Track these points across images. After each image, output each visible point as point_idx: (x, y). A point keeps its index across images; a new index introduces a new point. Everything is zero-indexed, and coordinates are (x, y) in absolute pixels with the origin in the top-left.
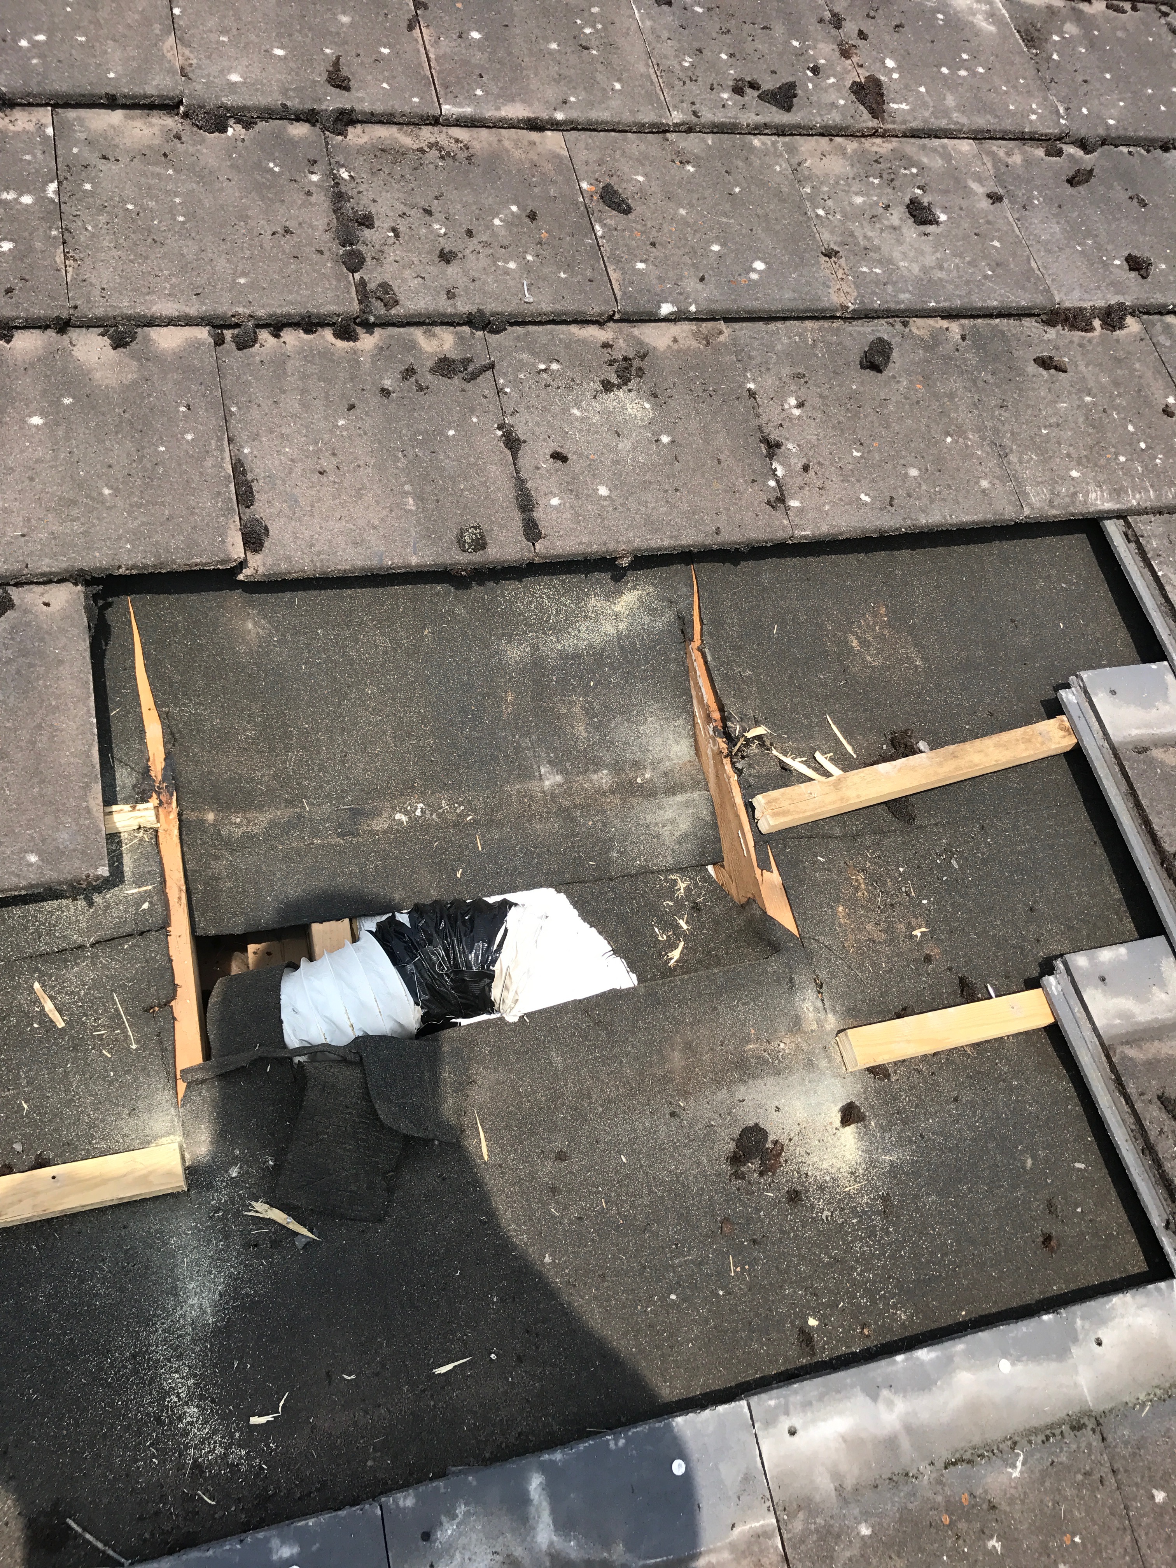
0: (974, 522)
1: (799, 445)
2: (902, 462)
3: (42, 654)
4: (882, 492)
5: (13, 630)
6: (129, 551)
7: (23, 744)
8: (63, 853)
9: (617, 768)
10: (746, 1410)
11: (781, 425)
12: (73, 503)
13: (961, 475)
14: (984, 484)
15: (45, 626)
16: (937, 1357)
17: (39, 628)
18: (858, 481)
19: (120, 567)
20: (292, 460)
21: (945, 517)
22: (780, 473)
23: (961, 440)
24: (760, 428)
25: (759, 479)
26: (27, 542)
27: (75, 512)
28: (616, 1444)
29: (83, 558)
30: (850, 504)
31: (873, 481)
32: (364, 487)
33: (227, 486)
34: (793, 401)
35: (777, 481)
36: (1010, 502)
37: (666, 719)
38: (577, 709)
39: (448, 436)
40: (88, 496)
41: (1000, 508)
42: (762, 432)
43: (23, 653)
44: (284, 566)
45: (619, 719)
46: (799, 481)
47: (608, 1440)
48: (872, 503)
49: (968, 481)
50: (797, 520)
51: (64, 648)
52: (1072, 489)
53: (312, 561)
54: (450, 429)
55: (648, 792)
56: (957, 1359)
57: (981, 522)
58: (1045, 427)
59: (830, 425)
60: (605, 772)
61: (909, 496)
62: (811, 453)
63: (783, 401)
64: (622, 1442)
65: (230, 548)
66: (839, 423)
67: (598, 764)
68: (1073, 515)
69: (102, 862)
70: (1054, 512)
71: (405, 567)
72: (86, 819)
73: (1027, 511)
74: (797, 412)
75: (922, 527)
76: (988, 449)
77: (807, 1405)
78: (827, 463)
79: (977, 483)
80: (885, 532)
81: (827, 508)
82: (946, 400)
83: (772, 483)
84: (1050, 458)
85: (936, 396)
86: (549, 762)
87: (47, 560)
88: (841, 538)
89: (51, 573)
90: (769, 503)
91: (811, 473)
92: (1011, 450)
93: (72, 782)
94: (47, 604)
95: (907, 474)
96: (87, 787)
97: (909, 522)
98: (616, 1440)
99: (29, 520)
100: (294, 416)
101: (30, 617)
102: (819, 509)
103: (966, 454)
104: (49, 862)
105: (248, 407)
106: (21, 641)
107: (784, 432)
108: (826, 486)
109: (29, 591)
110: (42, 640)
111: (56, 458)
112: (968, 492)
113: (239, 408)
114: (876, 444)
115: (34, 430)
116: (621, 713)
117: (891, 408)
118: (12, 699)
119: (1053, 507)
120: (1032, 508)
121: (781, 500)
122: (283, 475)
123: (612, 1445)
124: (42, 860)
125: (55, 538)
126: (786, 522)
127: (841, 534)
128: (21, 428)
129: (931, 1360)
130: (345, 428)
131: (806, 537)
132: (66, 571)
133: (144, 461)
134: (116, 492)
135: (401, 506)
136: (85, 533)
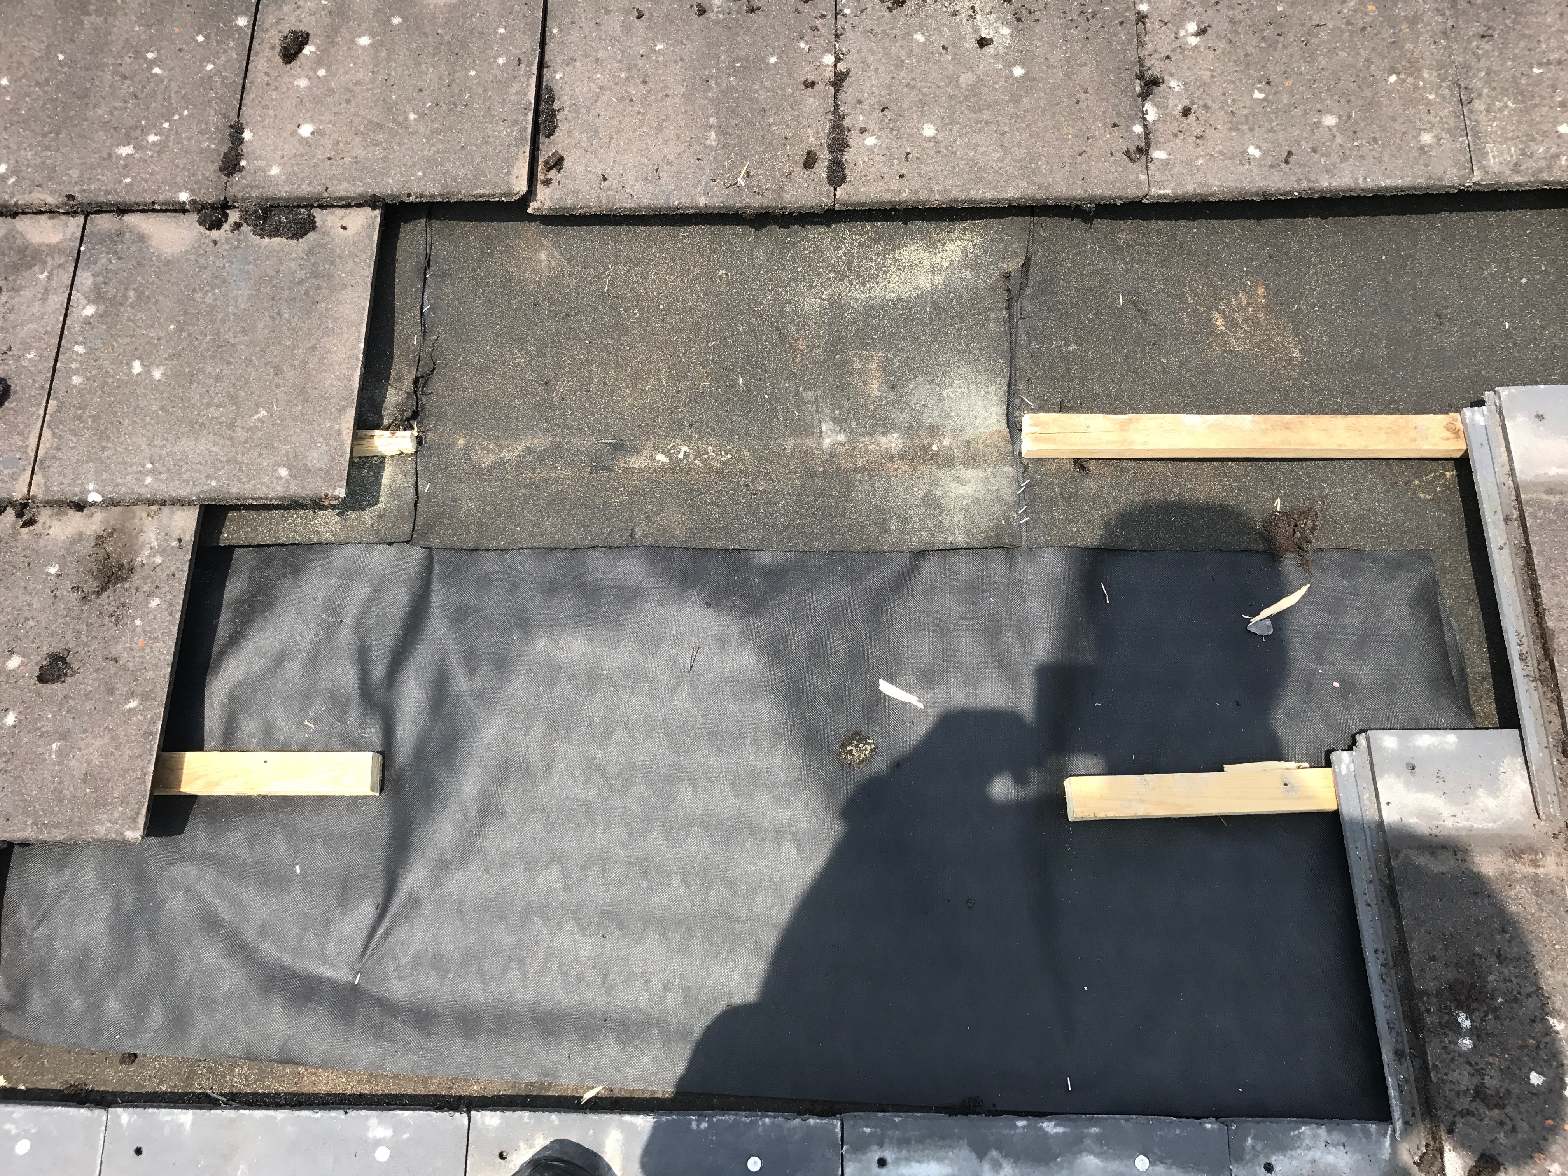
0: (1396, 188)
1: (1185, 84)
2: (1319, 107)
3: (329, 277)
4: (1280, 145)
5: (310, 252)
6: (420, 179)
7: (297, 363)
8: (309, 470)
9: (910, 432)
10: (838, 1130)
11: (1168, 58)
12: (381, 127)
13: (1396, 126)
14: (1427, 138)
15: (338, 250)
16: (1064, 1133)
17: (333, 250)
18: (1251, 130)
19: (409, 195)
20: (601, 88)
21: (1357, 179)
22: (1151, 117)
23: (1410, 80)
24: (1141, 61)
25: (1122, 123)
26: (332, 165)
27: (380, 137)
28: (698, 1126)
29: (377, 183)
30: (1232, 158)
31: (1272, 130)
32: (667, 119)
33: (526, 114)
34: (1192, 27)
35: (1145, 127)
36: (1456, 163)
37: (977, 383)
38: (873, 365)
39: (768, 64)
40: (395, 121)
41: (1439, 172)
42: (1142, 65)
43: (315, 275)
44: (570, 201)
45: (920, 380)
46: (1174, 127)
47: (691, 1120)
48: (1262, 158)
49: (1404, 133)
50: (1158, 176)
51: (350, 273)
52: (1554, 150)
53: (598, 197)
54: (772, 55)
55: (945, 460)
56: (1088, 1141)
57: (1408, 188)
58: (1540, 65)
59: (1234, 58)
60: (896, 435)
61: (1314, 150)
62: (1198, 93)
63: (1181, 26)
64: (704, 1125)
65: (514, 181)
66: (1246, 55)
67: (888, 426)
68: (1546, 183)
69: (341, 483)
70: (1518, 179)
71: (692, 208)
72: (336, 441)
73: (1477, 176)
74: (1193, 41)
75: (1323, 191)
76: (1446, 92)
77: (902, 1143)
78: (1215, 106)
79: (1415, 137)
80: (1271, 195)
81: (1200, 162)
82: (1404, 26)
83: (1138, 129)
84: (1536, 105)
85: (1392, 22)
86: (834, 420)
87: (345, 185)
88: (1213, 200)
89: (348, 198)
90: (1127, 153)
91: (1192, 117)
92: (1480, 95)
93: (330, 403)
94: (344, 228)
95: (1320, 122)
96: (342, 410)
97: (1305, 185)
98: (699, 1122)
99: (337, 143)
100: (614, 40)
101: (327, 239)
102: (1189, 163)
103: (1412, 99)
104: (295, 477)
105: (569, 29)
106: (316, 263)
107: (1170, 66)
108: (1207, 134)
109: (332, 214)
110: (333, 263)
111: (373, 81)
112: (1400, 148)
113: (560, 30)
114: (1288, 83)
115: (360, 51)
116: (923, 374)
117: (1324, 36)
118: (296, 319)
119: (1518, 172)
120: (1487, 172)
121: (1143, 151)
122: (589, 104)
123: (694, 1125)
124: (291, 475)
125: (356, 163)
126: (1143, 177)
127: (1212, 195)
128: (349, 49)
129: (1057, 1134)
130: (662, 53)
131: (1165, 196)
132: (361, 195)
133: (454, 85)
134: (422, 116)
135: (700, 141)
136: (385, 159)
